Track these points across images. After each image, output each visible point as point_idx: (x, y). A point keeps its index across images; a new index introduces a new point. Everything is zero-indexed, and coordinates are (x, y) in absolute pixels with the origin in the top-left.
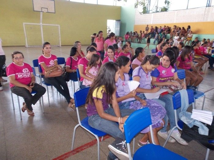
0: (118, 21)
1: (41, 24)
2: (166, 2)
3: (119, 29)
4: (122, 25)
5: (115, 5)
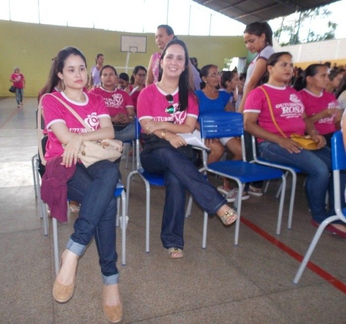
0: (243, 58)
1: (126, 67)
2: (330, 24)
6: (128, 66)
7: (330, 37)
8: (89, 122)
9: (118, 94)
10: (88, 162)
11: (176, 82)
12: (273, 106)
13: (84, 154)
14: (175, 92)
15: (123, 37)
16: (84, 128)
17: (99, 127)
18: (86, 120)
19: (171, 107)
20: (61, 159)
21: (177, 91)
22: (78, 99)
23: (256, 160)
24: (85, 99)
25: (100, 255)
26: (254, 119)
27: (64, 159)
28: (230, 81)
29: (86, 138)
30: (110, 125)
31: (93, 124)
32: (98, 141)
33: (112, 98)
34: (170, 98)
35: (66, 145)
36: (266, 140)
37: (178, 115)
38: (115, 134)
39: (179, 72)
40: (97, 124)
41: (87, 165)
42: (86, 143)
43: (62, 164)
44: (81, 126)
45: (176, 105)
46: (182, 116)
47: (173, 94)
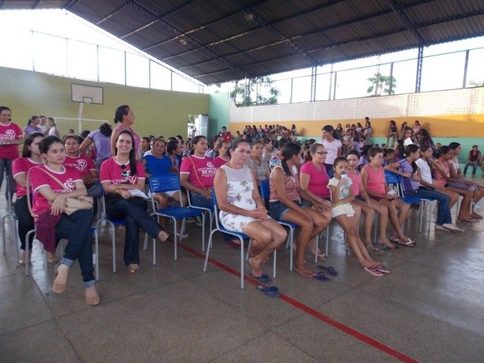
0: (205, 115)
1: (80, 118)
3: (206, 128)
4: (212, 123)
5: (201, 92)
6: (82, 118)
7: (273, 102)
8: (67, 185)
9: (82, 160)
10: (70, 211)
11: (128, 157)
12: (197, 169)
13: (67, 206)
14: (127, 163)
15: (73, 85)
16: (63, 189)
17: (75, 188)
18: (65, 184)
19: (126, 173)
20: (50, 211)
21: (128, 162)
22: (58, 169)
23: (190, 206)
24: (63, 169)
25: (82, 268)
26: (187, 177)
27: (52, 211)
28: (175, 150)
29: (68, 196)
30: (84, 187)
31: (71, 187)
32: (76, 198)
33: (77, 163)
34: (123, 167)
35: (53, 201)
36: (195, 192)
37: (131, 179)
38: (88, 192)
39: (129, 151)
40: (73, 186)
41: (69, 213)
42: (68, 200)
43: (52, 214)
44: (61, 188)
45: (128, 172)
46: (134, 179)
47: (126, 164)
